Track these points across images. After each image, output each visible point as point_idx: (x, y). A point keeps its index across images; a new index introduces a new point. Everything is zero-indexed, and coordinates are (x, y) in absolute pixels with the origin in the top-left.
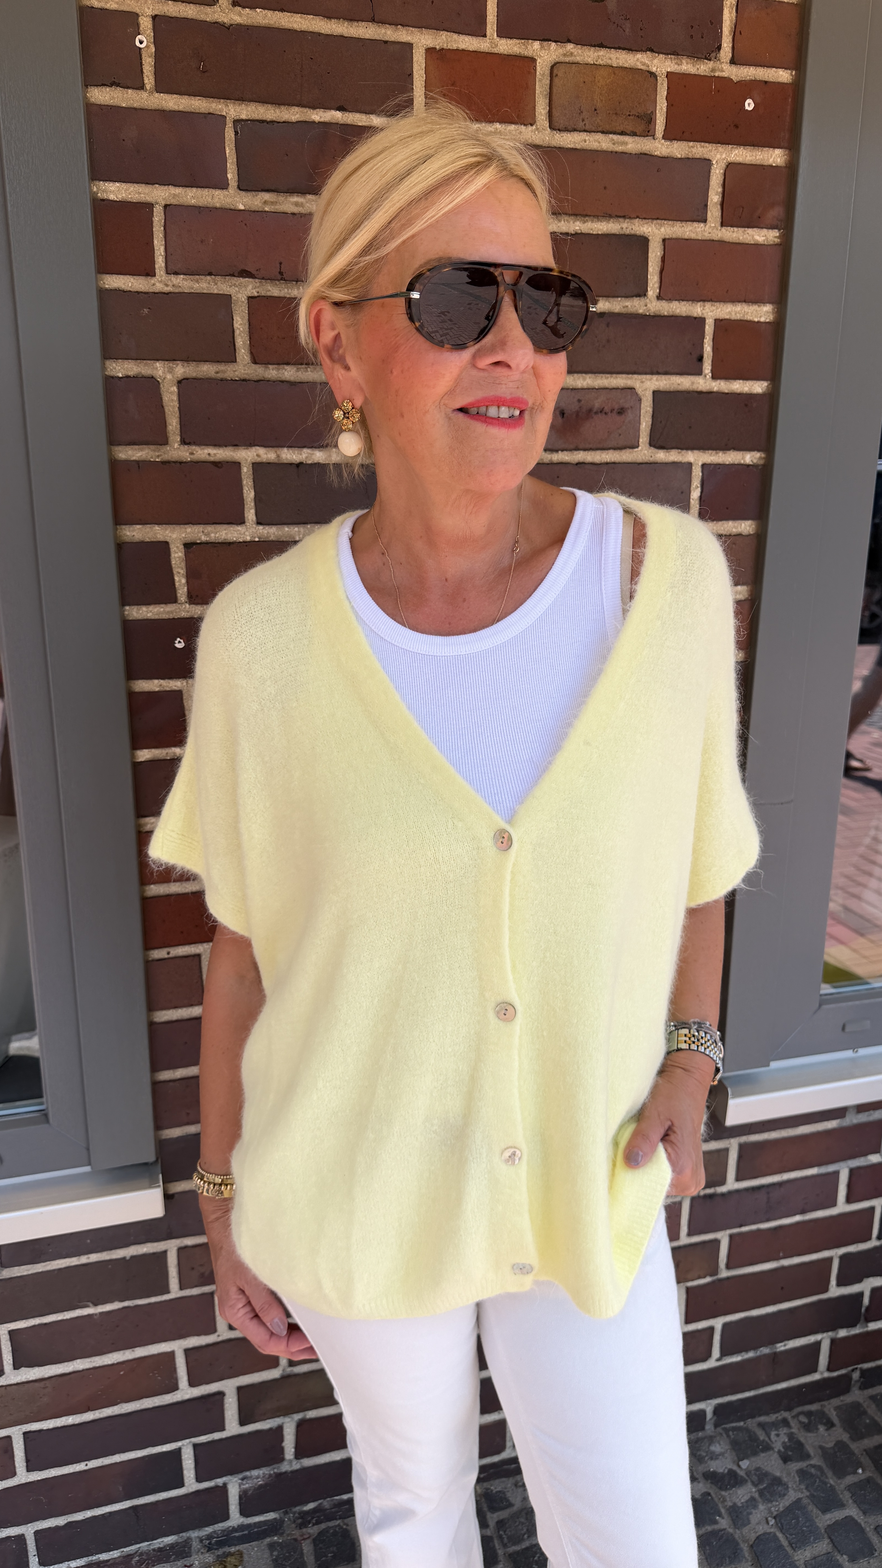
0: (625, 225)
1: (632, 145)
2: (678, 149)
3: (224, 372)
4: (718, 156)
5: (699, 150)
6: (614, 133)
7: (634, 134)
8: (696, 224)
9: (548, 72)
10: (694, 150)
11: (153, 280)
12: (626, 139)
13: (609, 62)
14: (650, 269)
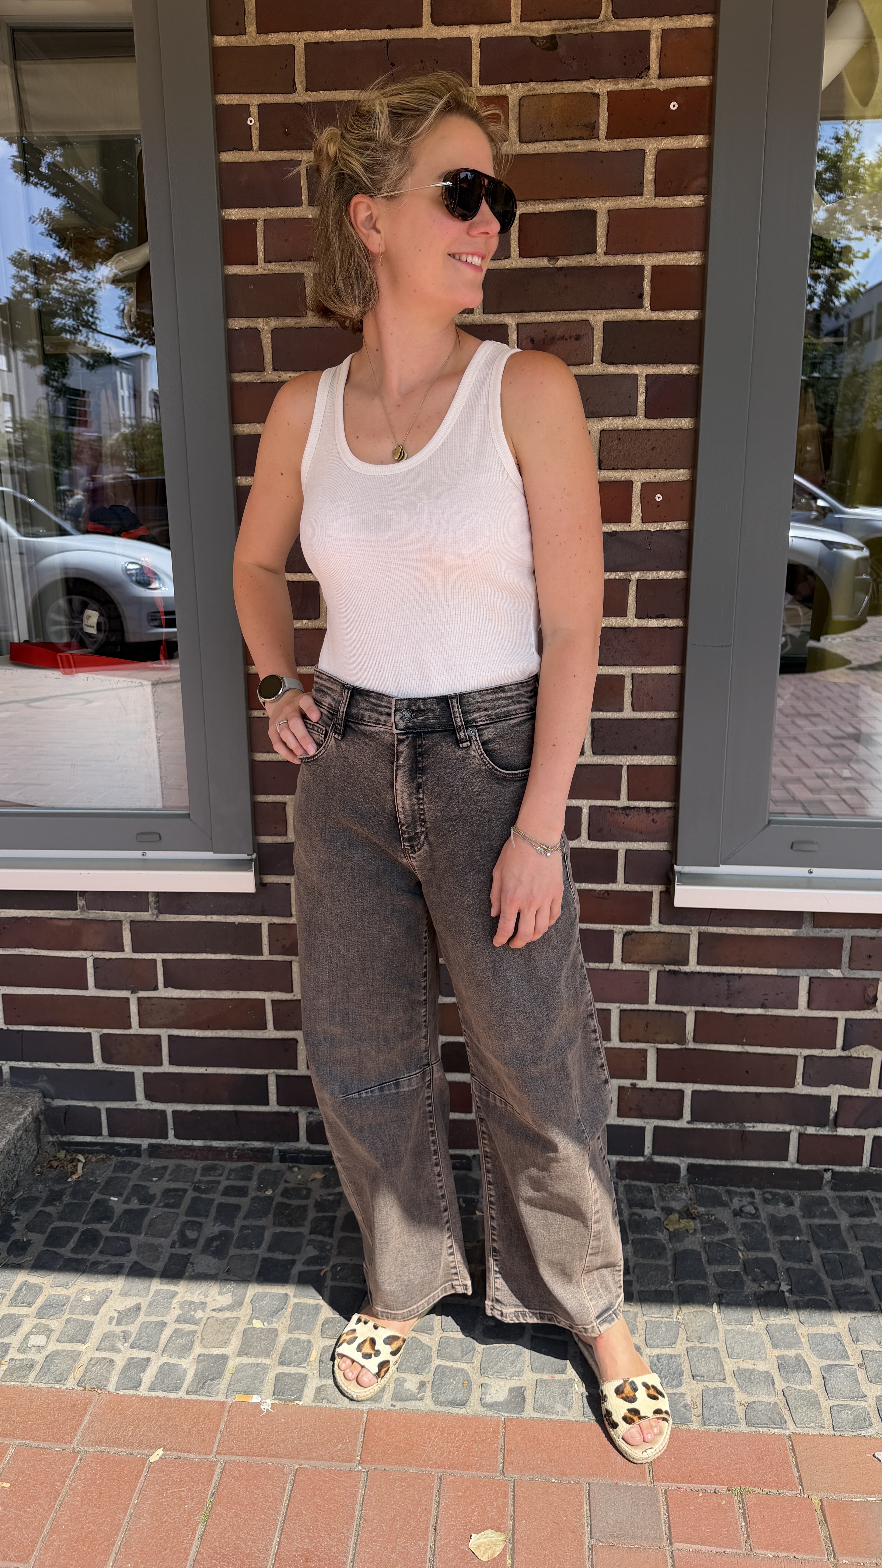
0: (578, 204)
1: (581, 146)
2: (618, 145)
3: (300, 323)
4: (651, 146)
5: (634, 144)
6: (567, 140)
7: (581, 138)
8: (634, 198)
9: (517, 104)
10: (630, 144)
11: (257, 267)
12: (577, 142)
13: (562, 91)
14: (599, 233)
